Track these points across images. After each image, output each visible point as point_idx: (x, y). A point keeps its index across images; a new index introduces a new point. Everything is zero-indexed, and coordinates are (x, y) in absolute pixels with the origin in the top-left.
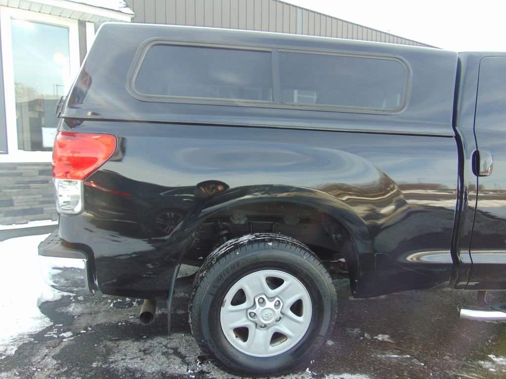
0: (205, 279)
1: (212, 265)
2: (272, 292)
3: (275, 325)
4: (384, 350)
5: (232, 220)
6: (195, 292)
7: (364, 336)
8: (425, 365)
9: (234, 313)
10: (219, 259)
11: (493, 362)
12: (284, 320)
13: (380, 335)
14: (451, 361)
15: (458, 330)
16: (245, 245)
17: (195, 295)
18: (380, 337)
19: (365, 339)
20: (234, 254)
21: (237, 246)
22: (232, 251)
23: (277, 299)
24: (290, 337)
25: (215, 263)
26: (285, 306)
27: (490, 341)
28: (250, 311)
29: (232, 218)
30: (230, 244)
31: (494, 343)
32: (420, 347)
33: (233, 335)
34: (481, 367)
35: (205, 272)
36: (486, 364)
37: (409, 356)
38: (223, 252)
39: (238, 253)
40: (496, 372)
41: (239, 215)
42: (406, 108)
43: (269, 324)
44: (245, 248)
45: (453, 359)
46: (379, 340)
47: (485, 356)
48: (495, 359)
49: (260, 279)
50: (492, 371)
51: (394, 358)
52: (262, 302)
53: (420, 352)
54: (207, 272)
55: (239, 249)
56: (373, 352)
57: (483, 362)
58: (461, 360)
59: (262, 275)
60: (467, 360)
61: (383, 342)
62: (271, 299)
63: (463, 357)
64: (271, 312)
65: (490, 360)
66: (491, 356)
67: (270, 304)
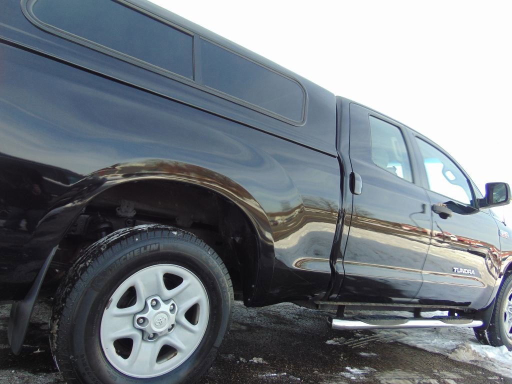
0: (90, 269)
1: (100, 252)
2: (168, 293)
3: (166, 335)
4: (262, 371)
5: (117, 211)
6: (71, 288)
7: (240, 360)
8: (301, 379)
9: (119, 319)
10: (110, 246)
11: (351, 373)
12: (177, 329)
13: (255, 358)
14: (320, 374)
15: (315, 351)
16: (146, 231)
17: (70, 292)
18: (255, 360)
19: (241, 363)
20: (132, 240)
21: (134, 233)
22: (129, 237)
23: (172, 302)
24: (181, 350)
25: (106, 250)
26: (179, 312)
27: (342, 357)
28: (138, 316)
29: (118, 210)
30: (123, 231)
31: (345, 359)
32: (292, 366)
33: (113, 349)
34: (344, 377)
35: (89, 261)
36: (348, 375)
37: (285, 374)
38: (116, 238)
39: (137, 239)
40: (356, 380)
41: (127, 207)
42: (306, 122)
43: (161, 333)
44: (145, 234)
45: (321, 373)
46: (255, 363)
47: (344, 369)
48: (351, 370)
49: (157, 276)
50: (353, 379)
51: (274, 376)
52: (156, 305)
53: (293, 369)
54: (92, 260)
55: (139, 235)
56: (253, 373)
57: (344, 373)
58: (328, 373)
59: (159, 270)
60: (332, 373)
61: (258, 364)
62: (166, 301)
63: (328, 370)
64: (165, 316)
65: (348, 371)
66: (348, 368)
67: (165, 307)
